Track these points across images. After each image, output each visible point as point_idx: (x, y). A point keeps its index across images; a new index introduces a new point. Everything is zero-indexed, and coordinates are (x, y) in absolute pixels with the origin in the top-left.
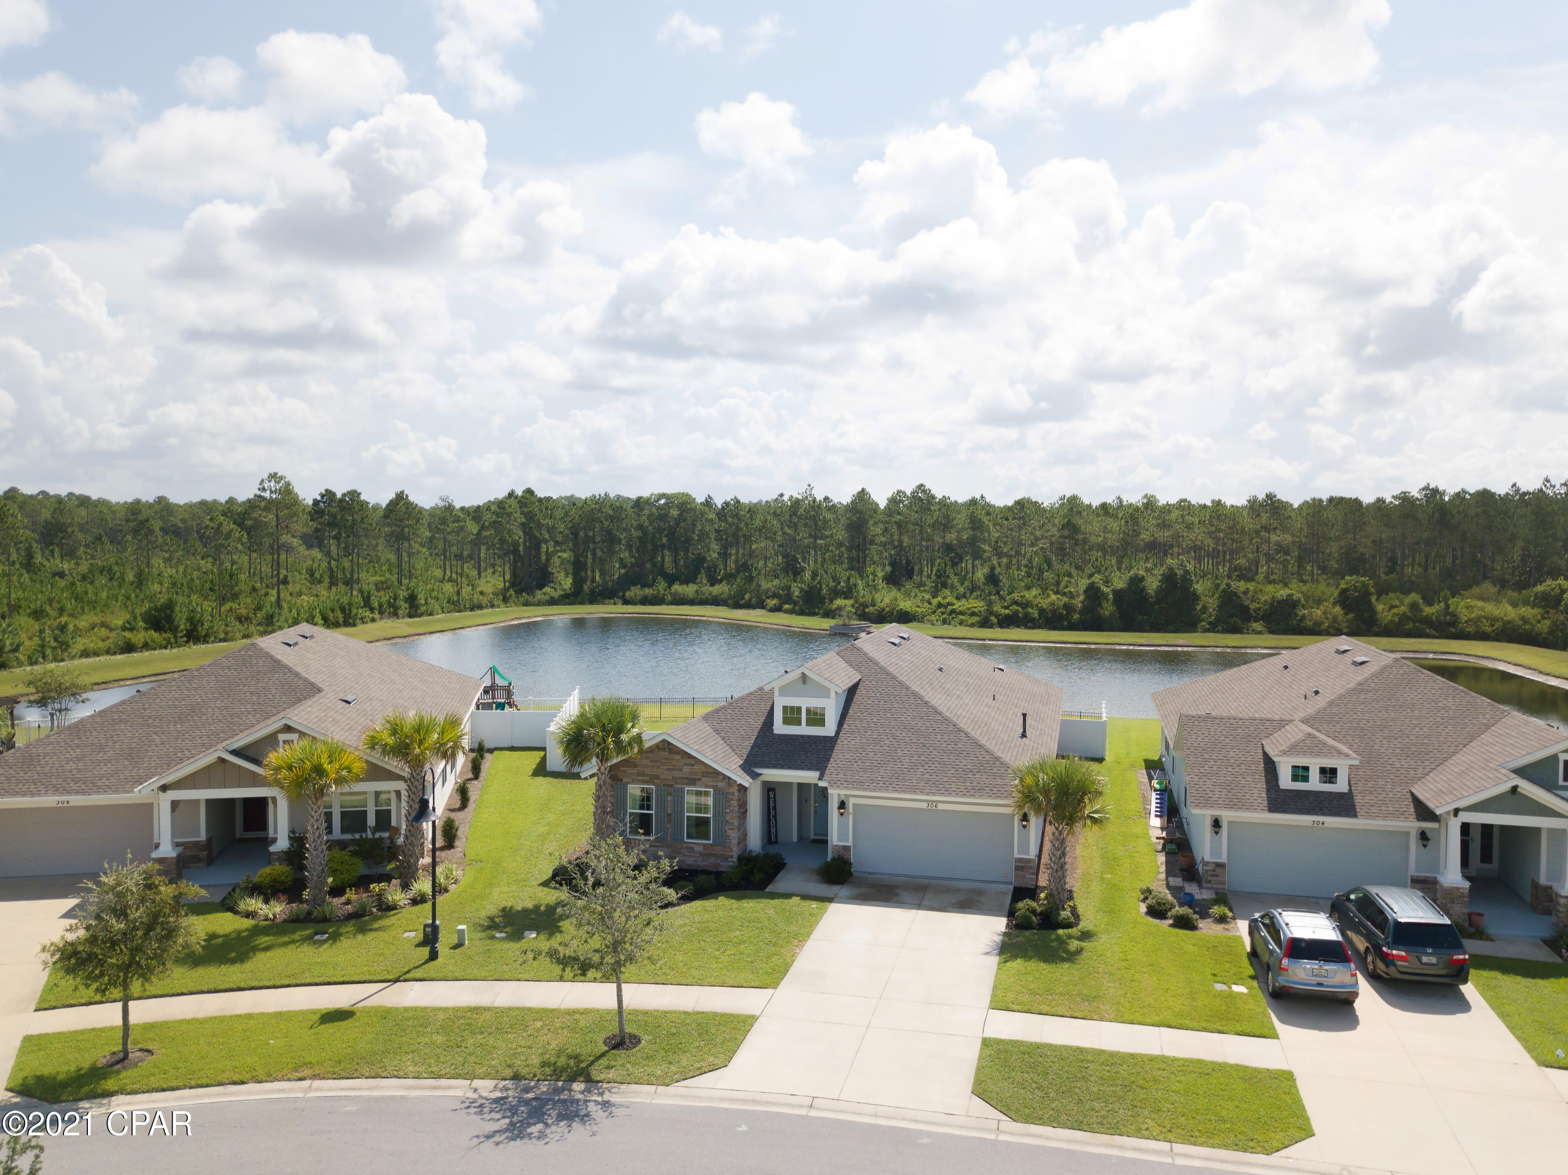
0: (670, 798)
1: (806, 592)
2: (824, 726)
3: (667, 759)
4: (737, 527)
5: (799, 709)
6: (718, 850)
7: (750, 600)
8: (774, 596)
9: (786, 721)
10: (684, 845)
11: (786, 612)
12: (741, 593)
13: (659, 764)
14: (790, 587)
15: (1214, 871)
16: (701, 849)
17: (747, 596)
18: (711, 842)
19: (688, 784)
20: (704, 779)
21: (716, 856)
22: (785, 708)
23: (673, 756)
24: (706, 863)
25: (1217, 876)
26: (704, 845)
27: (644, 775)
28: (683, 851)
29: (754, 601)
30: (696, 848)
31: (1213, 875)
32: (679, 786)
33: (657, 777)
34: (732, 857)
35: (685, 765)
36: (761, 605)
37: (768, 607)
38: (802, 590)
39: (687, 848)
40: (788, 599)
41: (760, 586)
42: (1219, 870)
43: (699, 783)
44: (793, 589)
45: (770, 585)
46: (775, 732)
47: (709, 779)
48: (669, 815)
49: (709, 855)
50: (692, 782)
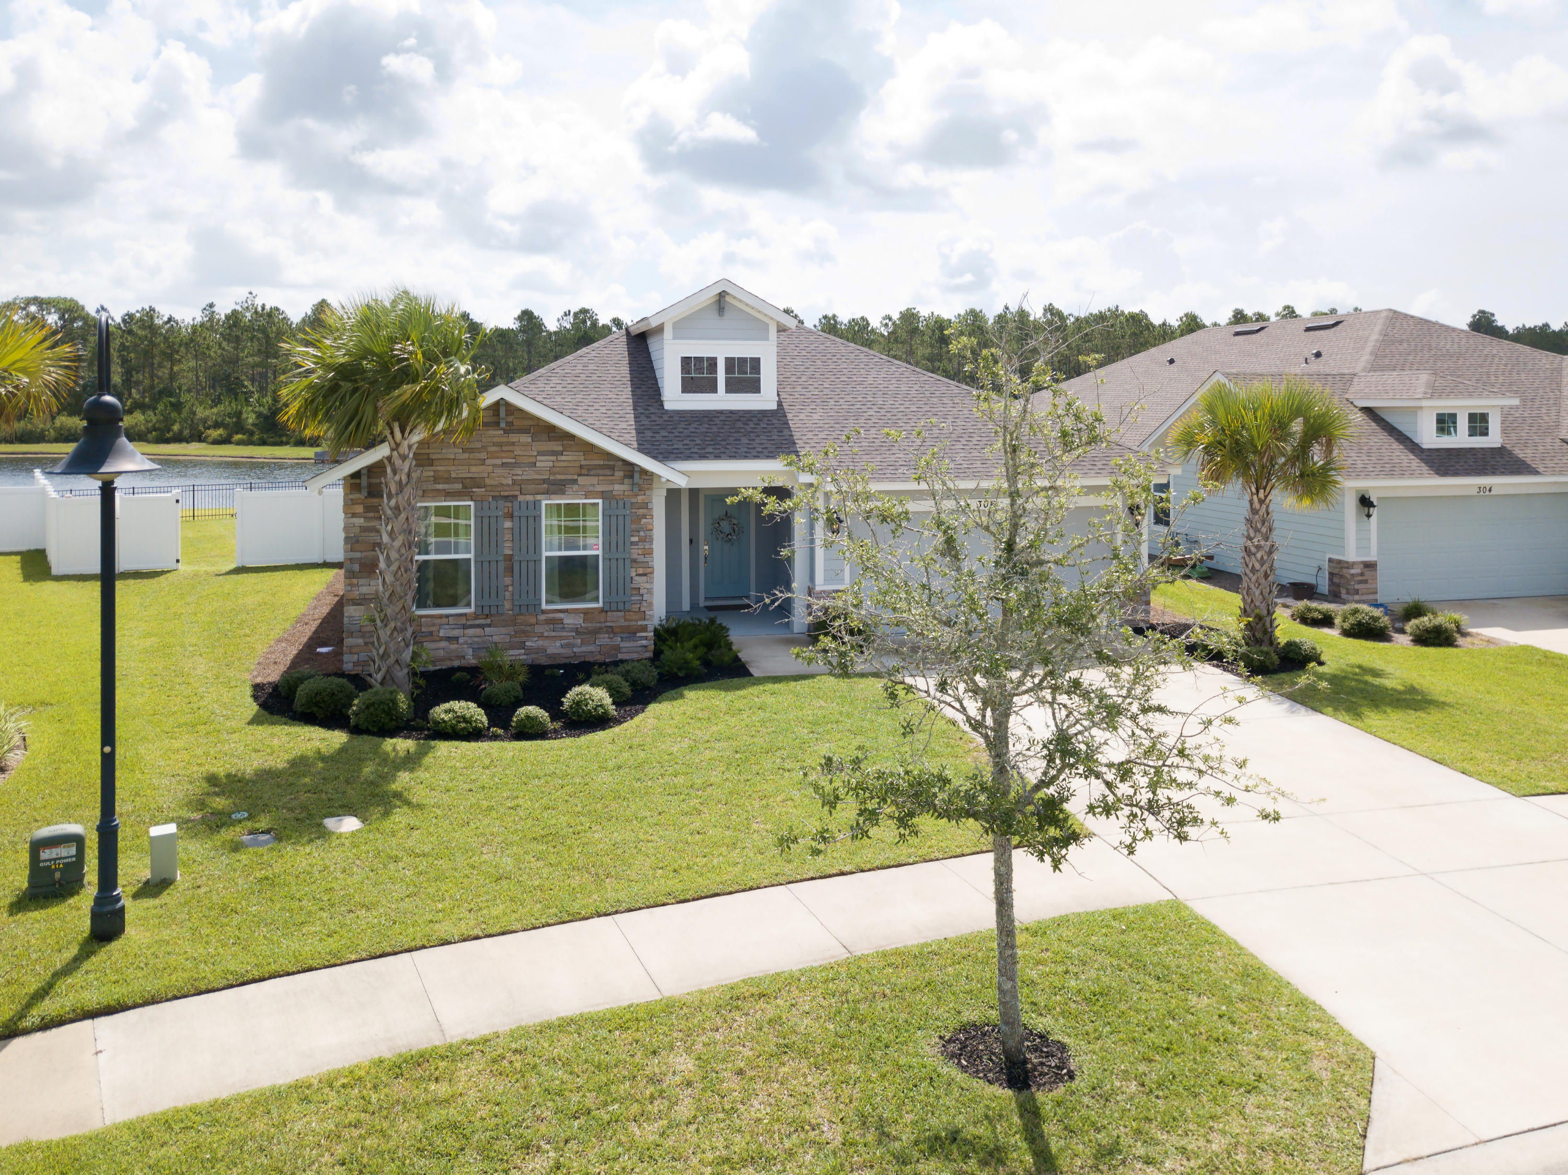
0: (508, 524)
1: (266, 418)
2: (759, 392)
3: (500, 445)
4: (151, 342)
5: (713, 362)
6: (617, 619)
7: (181, 431)
8: (216, 425)
9: (689, 386)
10: (542, 617)
11: (239, 443)
12: (167, 423)
13: (483, 455)
14: (241, 413)
15: (1362, 574)
16: (578, 621)
17: (176, 428)
18: (601, 604)
19: (547, 493)
20: (581, 480)
21: (611, 631)
22: (686, 361)
23: (514, 438)
24: (591, 648)
25: (1366, 582)
26: (586, 612)
27: (449, 480)
28: (538, 629)
29: (186, 432)
30: (569, 620)
31: (1360, 582)
32: (530, 498)
33: (478, 482)
34: (644, 629)
35: (541, 453)
36: (198, 437)
37: (210, 440)
38: (259, 415)
39: (548, 622)
40: (239, 427)
41: (194, 413)
42: (1368, 574)
43: (570, 489)
44: (244, 416)
45: (207, 412)
46: (668, 406)
47: (594, 480)
48: (509, 558)
49: (596, 632)
50: (558, 487)
